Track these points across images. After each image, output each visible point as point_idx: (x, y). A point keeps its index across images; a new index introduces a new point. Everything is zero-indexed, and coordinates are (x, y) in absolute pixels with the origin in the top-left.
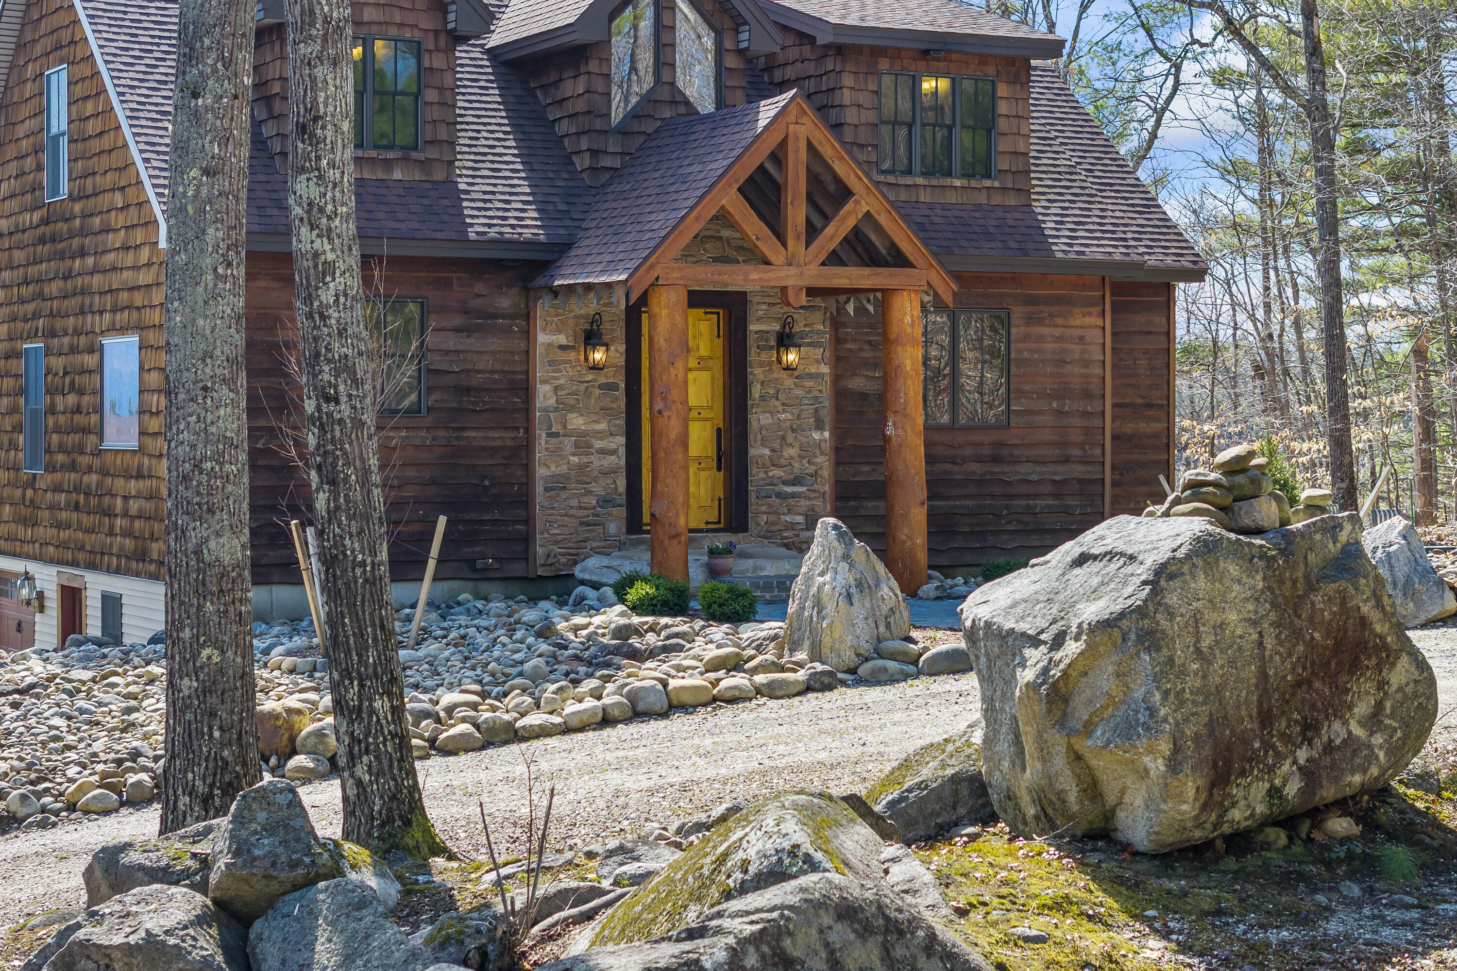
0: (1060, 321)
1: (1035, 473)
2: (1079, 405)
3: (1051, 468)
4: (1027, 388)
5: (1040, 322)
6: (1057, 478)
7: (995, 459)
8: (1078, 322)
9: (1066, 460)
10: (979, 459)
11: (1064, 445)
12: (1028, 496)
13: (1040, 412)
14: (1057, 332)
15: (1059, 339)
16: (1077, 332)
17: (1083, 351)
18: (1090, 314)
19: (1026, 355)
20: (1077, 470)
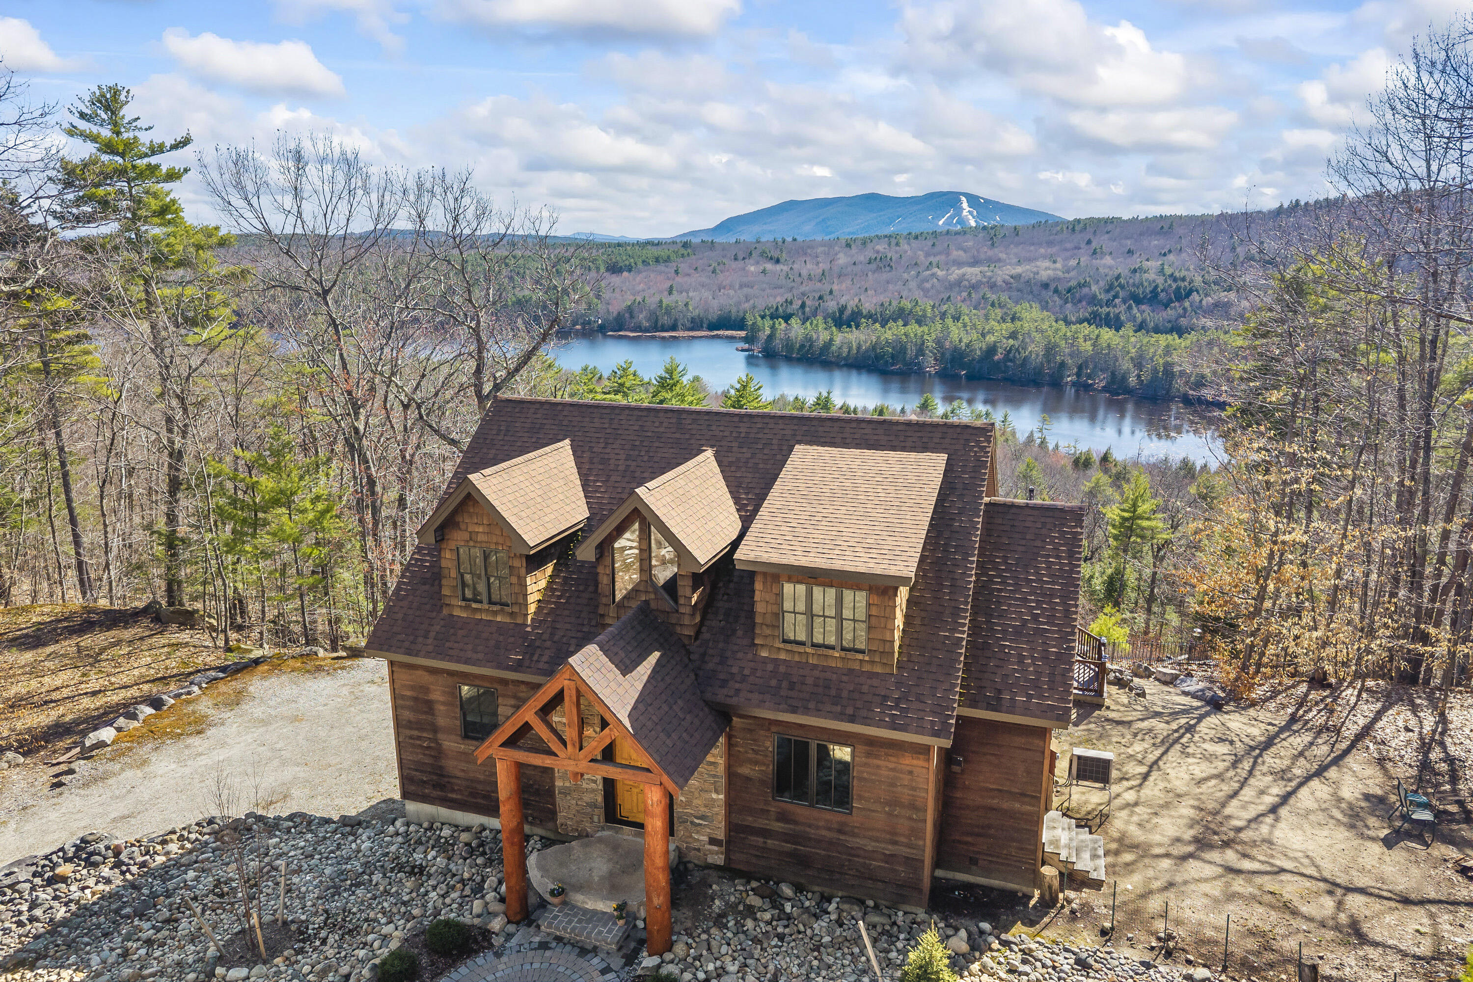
0: (892, 759)
1: (870, 846)
2: (908, 813)
3: (883, 845)
4: (867, 795)
5: (877, 757)
6: (887, 852)
7: (840, 831)
8: (907, 762)
9: (895, 843)
10: (829, 829)
11: (895, 834)
12: (865, 858)
13: (877, 811)
14: (892, 765)
15: (893, 770)
16: (908, 768)
17: (912, 780)
18: (919, 759)
19: (865, 775)
20: (904, 851)
